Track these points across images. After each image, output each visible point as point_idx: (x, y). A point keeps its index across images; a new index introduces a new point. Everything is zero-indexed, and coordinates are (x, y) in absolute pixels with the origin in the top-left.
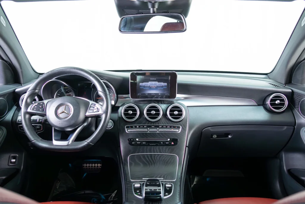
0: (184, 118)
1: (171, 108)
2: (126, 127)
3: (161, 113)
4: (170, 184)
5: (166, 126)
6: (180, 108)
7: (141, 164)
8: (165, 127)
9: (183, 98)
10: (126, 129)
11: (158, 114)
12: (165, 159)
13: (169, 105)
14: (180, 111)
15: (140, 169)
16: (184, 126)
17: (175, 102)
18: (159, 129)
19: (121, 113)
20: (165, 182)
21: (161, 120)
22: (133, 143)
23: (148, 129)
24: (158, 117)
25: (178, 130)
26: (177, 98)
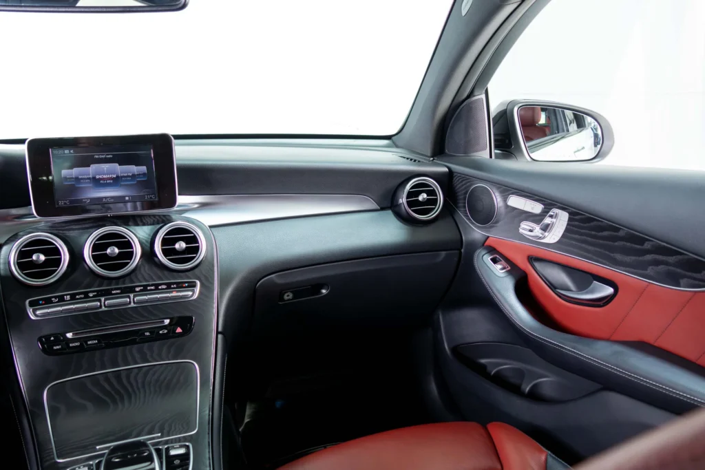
0: (205, 257)
1: (165, 235)
2: (30, 302)
3: (138, 250)
4: (181, 447)
5: (157, 286)
6: (192, 233)
7: (89, 405)
8: (153, 288)
9: (196, 206)
10: (30, 311)
11: (130, 255)
12: (162, 377)
13: (159, 226)
14: (192, 240)
15: (86, 421)
16: (206, 278)
17: (174, 217)
18: (134, 296)
19: (9, 263)
20: (167, 442)
21: (137, 272)
22: (55, 348)
23: (100, 301)
24: (128, 263)
25: (190, 293)
26: (179, 206)
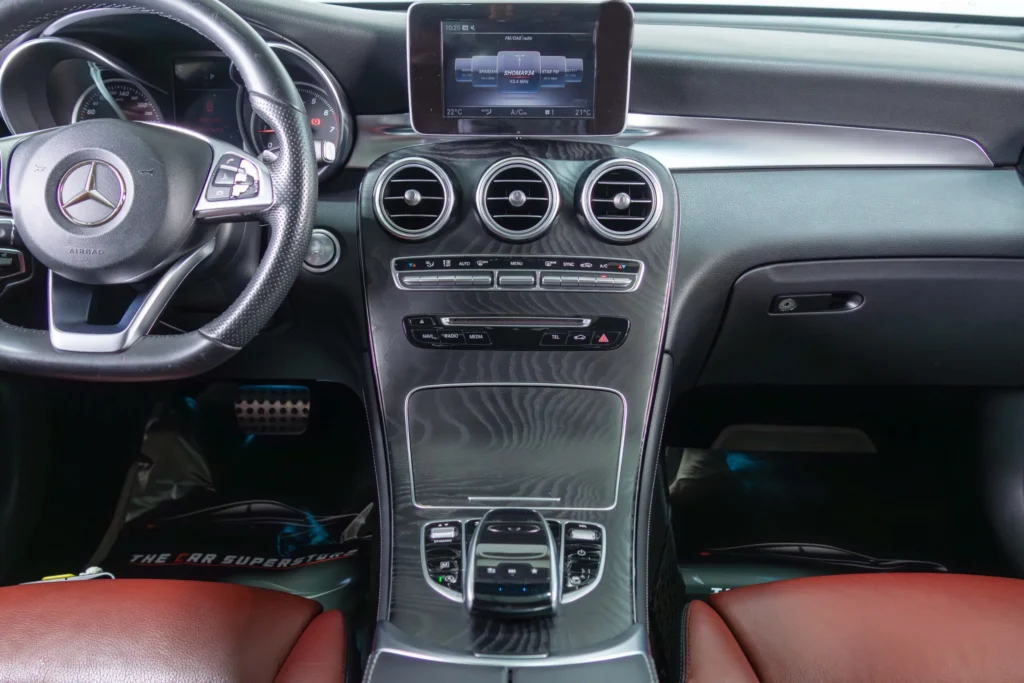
0: (659, 223)
1: (600, 179)
2: (396, 262)
3: (555, 200)
4: (590, 528)
5: (578, 262)
6: (642, 180)
7: (463, 429)
8: (571, 264)
9: (654, 133)
10: (395, 275)
11: (542, 208)
12: (570, 409)
13: (590, 163)
14: (642, 192)
15: (454, 457)
16: (656, 258)
17: (616, 149)
18: (543, 275)
19: (373, 199)
20: (568, 515)
21: (551, 236)
22: (424, 336)
23: (492, 275)
24: (539, 219)
25: (628, 281)
26: (627, 131)
